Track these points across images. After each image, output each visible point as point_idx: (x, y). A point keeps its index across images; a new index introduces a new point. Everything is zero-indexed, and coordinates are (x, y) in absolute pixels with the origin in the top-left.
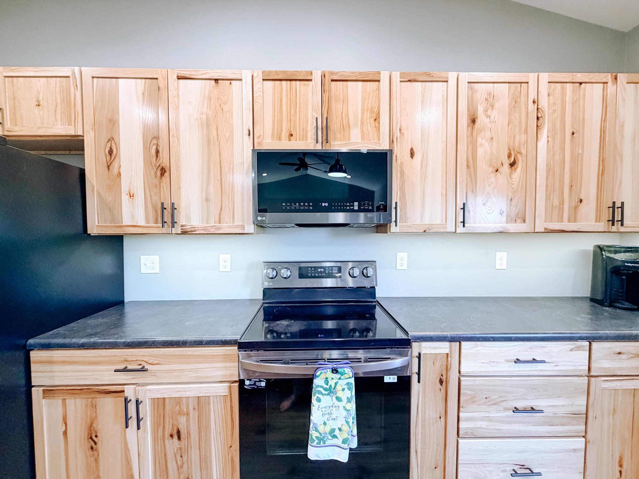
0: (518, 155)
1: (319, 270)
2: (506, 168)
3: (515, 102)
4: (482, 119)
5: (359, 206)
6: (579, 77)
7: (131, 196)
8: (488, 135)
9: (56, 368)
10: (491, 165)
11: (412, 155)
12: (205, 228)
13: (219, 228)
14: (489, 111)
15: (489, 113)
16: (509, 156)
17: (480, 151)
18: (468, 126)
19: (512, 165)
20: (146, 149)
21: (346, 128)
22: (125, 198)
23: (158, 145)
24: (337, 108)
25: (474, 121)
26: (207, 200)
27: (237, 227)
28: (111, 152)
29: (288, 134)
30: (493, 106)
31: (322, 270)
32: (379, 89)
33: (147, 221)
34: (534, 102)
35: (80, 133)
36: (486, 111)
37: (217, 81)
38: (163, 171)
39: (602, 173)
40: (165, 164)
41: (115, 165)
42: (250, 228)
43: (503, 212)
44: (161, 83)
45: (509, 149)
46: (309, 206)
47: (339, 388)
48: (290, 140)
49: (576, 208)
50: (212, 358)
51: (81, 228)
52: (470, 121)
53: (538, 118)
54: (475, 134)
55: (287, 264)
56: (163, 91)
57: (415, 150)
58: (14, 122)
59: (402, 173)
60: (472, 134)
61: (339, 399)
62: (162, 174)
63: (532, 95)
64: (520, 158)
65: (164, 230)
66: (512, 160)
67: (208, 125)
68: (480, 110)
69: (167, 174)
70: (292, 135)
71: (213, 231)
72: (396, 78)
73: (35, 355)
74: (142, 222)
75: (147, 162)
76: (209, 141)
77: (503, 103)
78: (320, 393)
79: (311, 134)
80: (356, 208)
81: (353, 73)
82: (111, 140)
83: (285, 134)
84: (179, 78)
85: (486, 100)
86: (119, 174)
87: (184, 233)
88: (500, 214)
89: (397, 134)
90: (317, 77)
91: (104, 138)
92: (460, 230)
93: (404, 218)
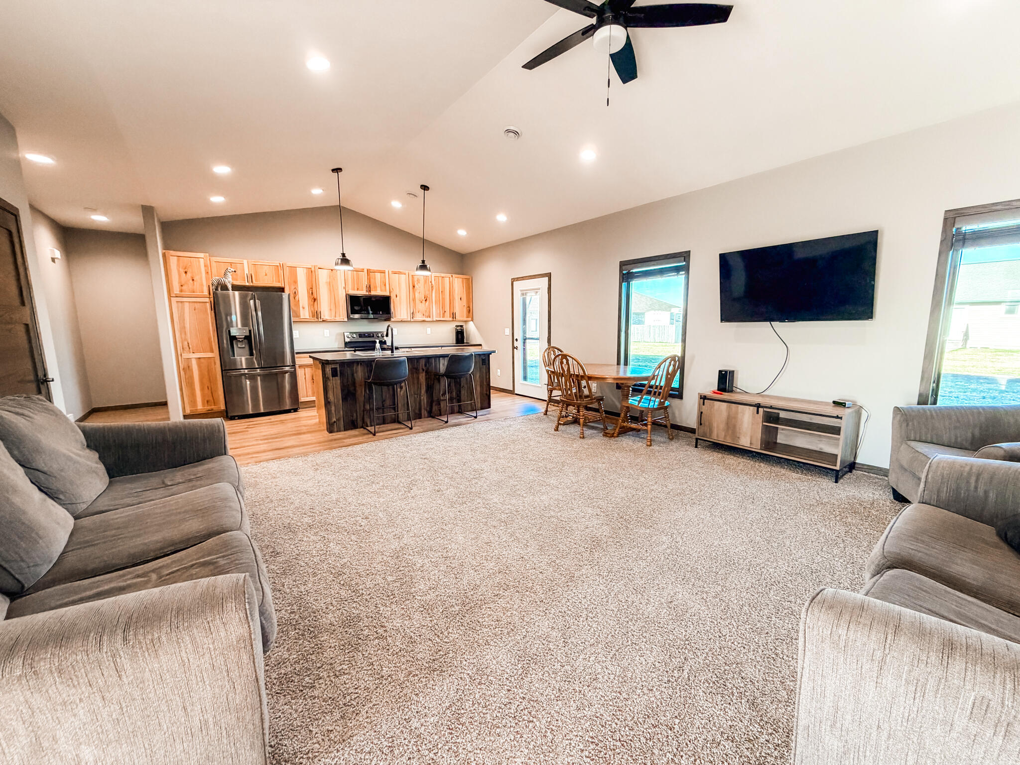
0: (427, 297)
1: (367, 335)
2: (424, 302)
3: (425, 282)
4: (416, 286)
5: (381, 313)
6: (443, 275)
7: (303, 308)
8: (418, 291)
10: (420, 300)
12: (330, 320)
13: (335, 320)
15: (418, 285)
16: (425, 298)
17: (416, 296)
18: (412, 288)
19: (426, 300)
20: (308, 292)
21: (375, 287)
22: (301, 309)
23: (312, 290)
24: (372, 280)
25: (414, 287)
26: (331, 310)
27: (342, 319)
28: (295, 293)
30: (419, 282)
32: (385, 275)
34: (430, 282)
35: (283, 286)
37: (332, 270)
38: (315, 300)
39: (450, 303)
40: (316, 297)
41: (297, 298)
42: (346, 320)
44: (313, 269)
45: (425, 296)
49: (444, 314)
53: (432, 287)
55: (355, 333)
56: (313, 273)
57: (397, 296)
58: (256, 280)
59: (394, 303)
60: (414, 290)
62: (314, 301)
63: (430, 280)
65: (316, 320)
67: (330, 284)
68: (416, 284)
70: (360, 290)
71: (333, 320)
72: (390, 272)
74: (308, 317)
75: (309, 297)
76: (330, 290)
77: (422, 281)
79: (365, 289)
80: (379, 313)
81: (376, 270)
82: (295, 288)
83: (356, 288)
84: (319, 268)
86: (299, 301)
87: (323, 321)
88: (423, 315)
89: (391, 290)
90: (366, 271)
91: (293, 287)
92: (412, 320)
93: (395, 317)
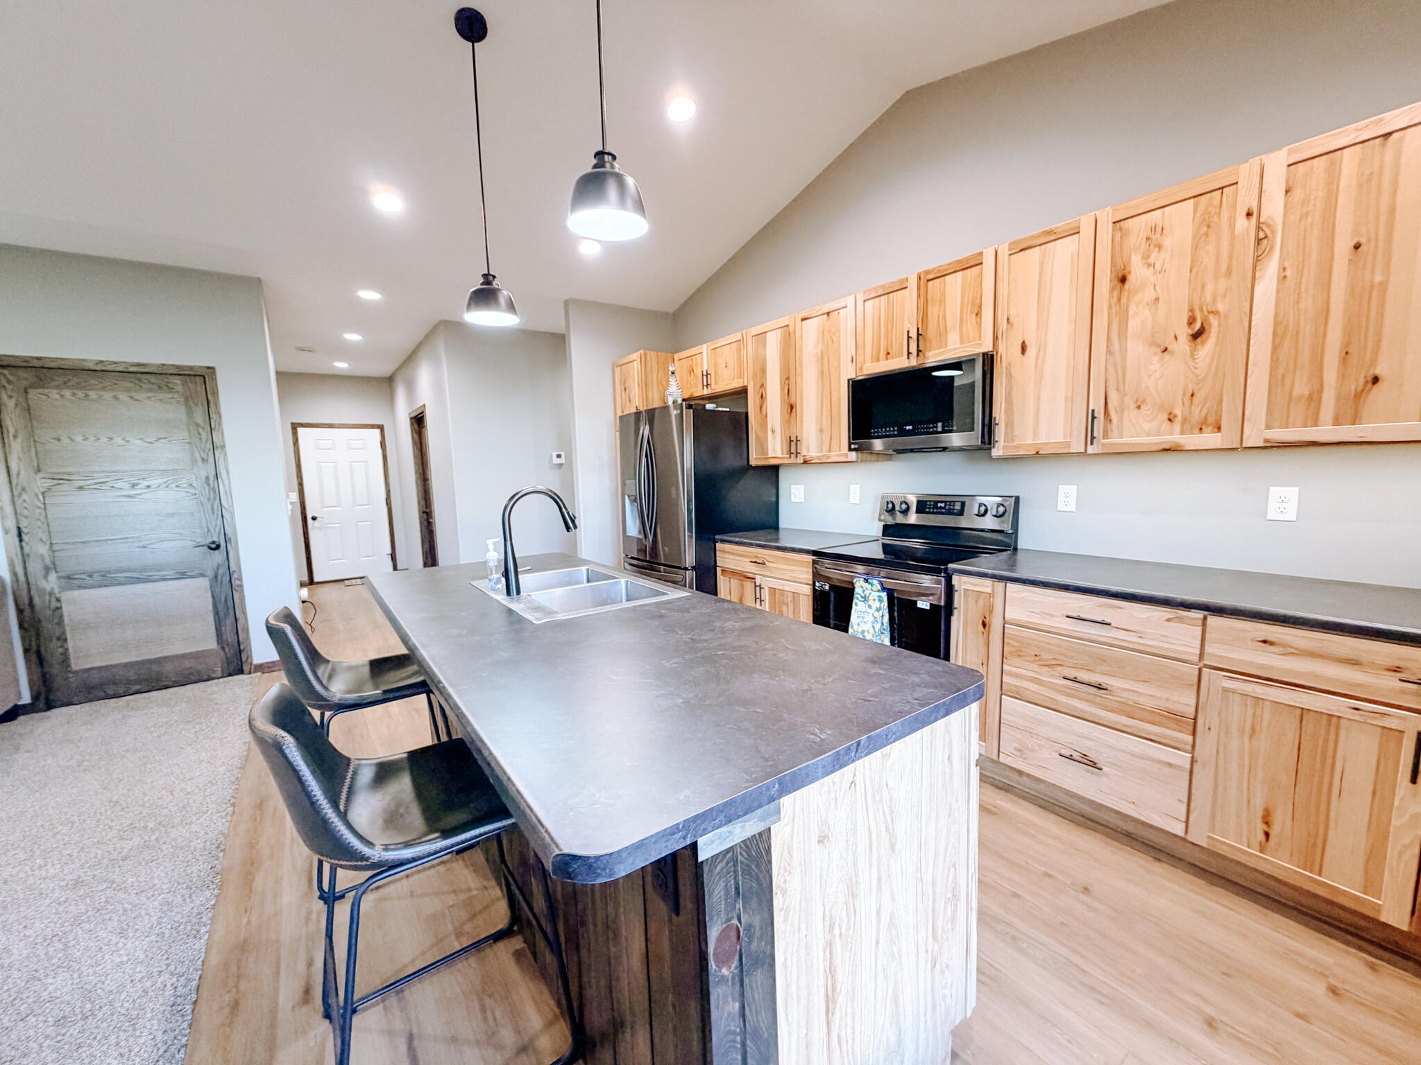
0: (1211, 317)
1: (939, 505)
2: (1184, 343)
3: (1206, 227)
4: (1138, 272)
5: (943, 427)
7: (773, 432)
8: (1149, 295)
9: (727, 555)
10: (1153, 344)
11: (1024, 349)
12: (819, 458)
13: (829, 457)
14: (1154, 255)
15: (1151, 261)
16: (1191, 322)
17: (1134, 324)
18: (1112, 290)
19: (1196, 336)
20: (782, 389)
21: (942, 334)
22: (770, 433)
23: (789, 385)
24: (933, 312)
25: (1123, 280)
26: (821, 430)
27: (842, 455)
28: (762, 396)
29: (885, 353)
30: (1160, 247)
31: (943, 505)
32: (982, 273)
33: (783, 454)
34: (1249, 214)
35: (746, 384)
36: (1146, 257)
37: (828, 313)
38: (792, 408)
40: (793, 402)
41: (764, 407)
42: (851, 455)
43: (1175, 416)
44: (791, 328)
45: (1191, 310)
46: (894, 431)
47: (871, 598)
48: (887, 359)
49: (1358, 396)
50: (801, 563)
51: (746, 462)
52: (1116, 282)
53: (1259, 241)
54: (1124, 300)
56: (792, 335)
57: (1027, 343)
59: (1009, 376)
60: (1119, 299)
61: (870, 607)
62: (791, 411)
63: (1247, 202)
64: (1214, 321)
65: (794, 461)
66: (1197, 326)
67: (822, 358)
68: (1136, 260)
69: (794, 410)
70: (888, 353)
71: (825, 460)
72: (1003, 252)
73: (719, 546)
74: (779, 455)
75: (782, 402)
76: (822, 373)
77: (1182, 236)
78: (858, 599)
80: (940, 429)
81: (950, 264)
82: (762, 386)
83: (883, 354)
84: (803, 320)
85: (1148, 239)
86: (767, 414)
87: (805, 462)
88: (1170, 420)
89: (1003, 325)
90: (913, 283)
91: (758, 385)
92: (1091, 450)
93: (1009, 436)
